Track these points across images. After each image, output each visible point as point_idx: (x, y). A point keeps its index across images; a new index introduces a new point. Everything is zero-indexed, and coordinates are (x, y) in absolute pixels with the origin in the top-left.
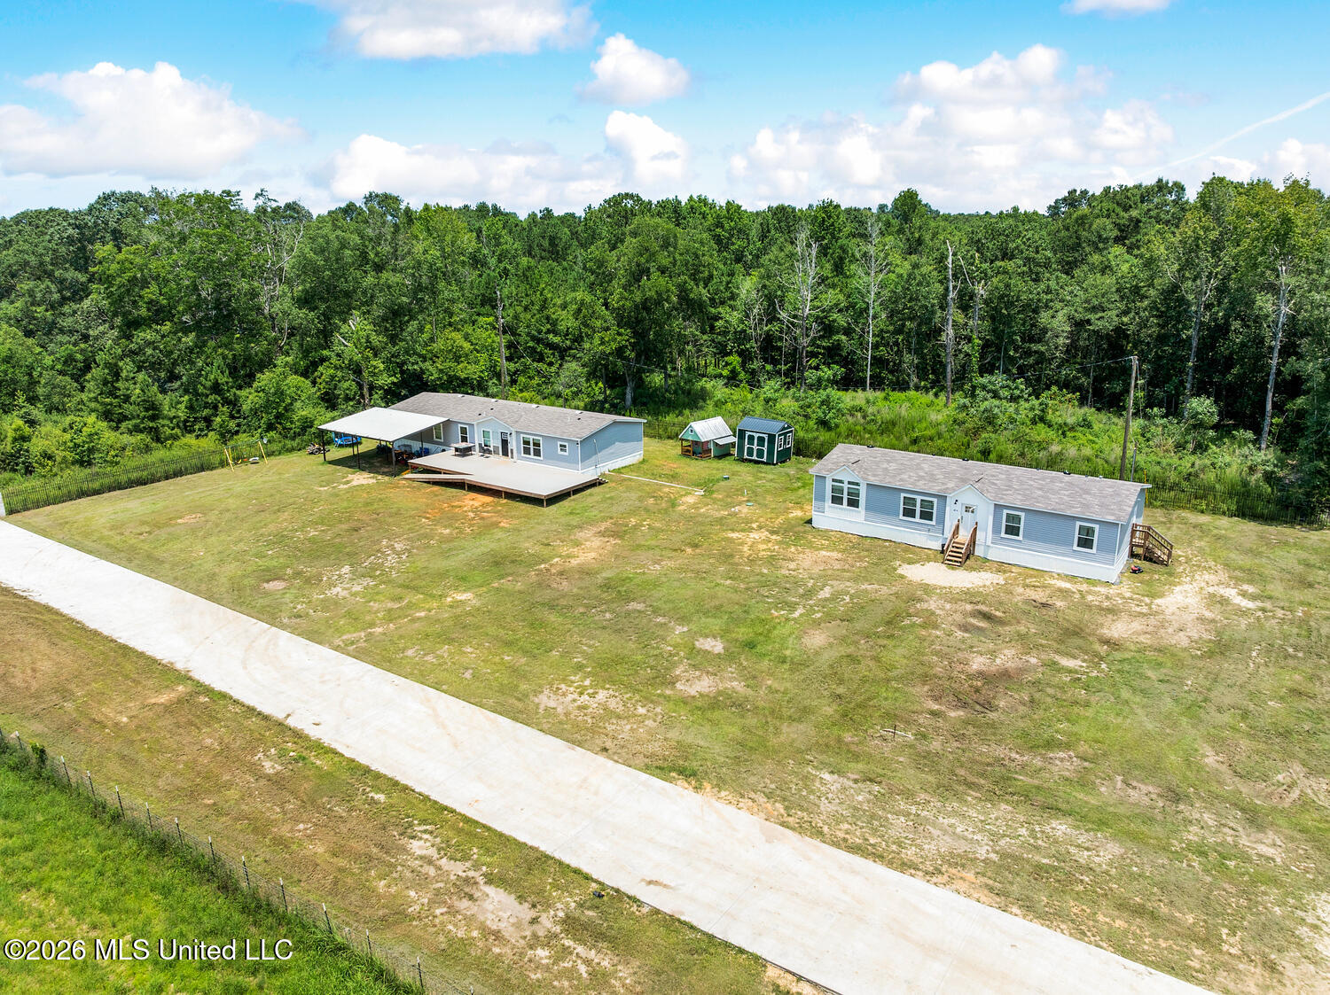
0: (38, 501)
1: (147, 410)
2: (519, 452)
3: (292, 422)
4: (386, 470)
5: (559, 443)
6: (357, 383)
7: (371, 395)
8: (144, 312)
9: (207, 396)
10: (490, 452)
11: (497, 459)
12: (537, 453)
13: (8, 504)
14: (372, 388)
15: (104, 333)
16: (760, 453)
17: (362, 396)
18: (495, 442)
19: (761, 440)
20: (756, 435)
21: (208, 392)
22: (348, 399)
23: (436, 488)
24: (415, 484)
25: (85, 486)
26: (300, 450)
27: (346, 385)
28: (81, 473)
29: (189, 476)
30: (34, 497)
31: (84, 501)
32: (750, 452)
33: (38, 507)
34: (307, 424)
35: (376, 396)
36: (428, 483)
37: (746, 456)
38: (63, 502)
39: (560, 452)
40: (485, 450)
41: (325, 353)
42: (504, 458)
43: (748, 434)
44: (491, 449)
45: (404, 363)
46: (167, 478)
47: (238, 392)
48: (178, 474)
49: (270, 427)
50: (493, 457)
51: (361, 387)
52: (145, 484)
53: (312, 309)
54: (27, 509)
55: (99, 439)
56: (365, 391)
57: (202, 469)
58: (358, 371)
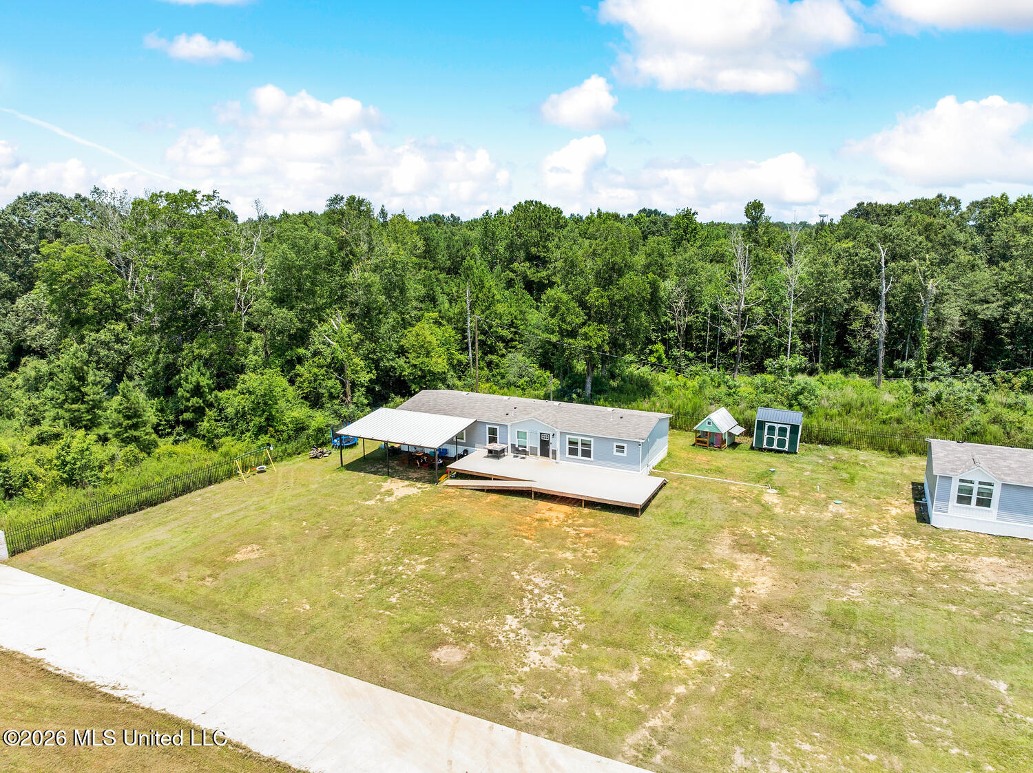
0: (42, 537)
1: (129, 418)
2: (563, 453)
3: (284, 424)
4: (416, 475)
5: (615, 444)
6: (341, 381)
7: (353, 392)
8: (90, 311)
9: (188, 400)
10: (525, 452)
11: (535, 461)
12: (586, 453)
13: (10, 543)
14: (354, 385)
15: (43, 333)
16: (781, 443)
17: (345, 394)
18: (533, 442)
19: (783, 431)
20: (777, 426)
21: (188, 395)
22: (332, 397)
23: (495, 497)
24: (468, 493)
25: (93, 513)
26: (299, 454)
27: (330, 383)
28: (76, 497)
29: (199, 492)
30: (38, 531)
31: (95, 530)
32: (770, 441)
33: (43, 543)
34: (300, 428)
35: (358, 394)
36: (482, 490)
37: (765, 446)
38: (72, 533)
39: (615, 453)
40: (519, 451)
41: (301, 351)
42: (544, 459)
43: (767, 425)
44: (528, 449)
45: (380, 359)
46: (176, 496)
47: (220, 394)
48: (186, 490)
49: (261, 430)
50: (529, 458)
51: (343, 384)
52: (156, 504)
53: (291, 308)
54: (31, 547)
55: (91, 454)
56: (348, 389)
57: (210, 482)
58: (341, 370)
